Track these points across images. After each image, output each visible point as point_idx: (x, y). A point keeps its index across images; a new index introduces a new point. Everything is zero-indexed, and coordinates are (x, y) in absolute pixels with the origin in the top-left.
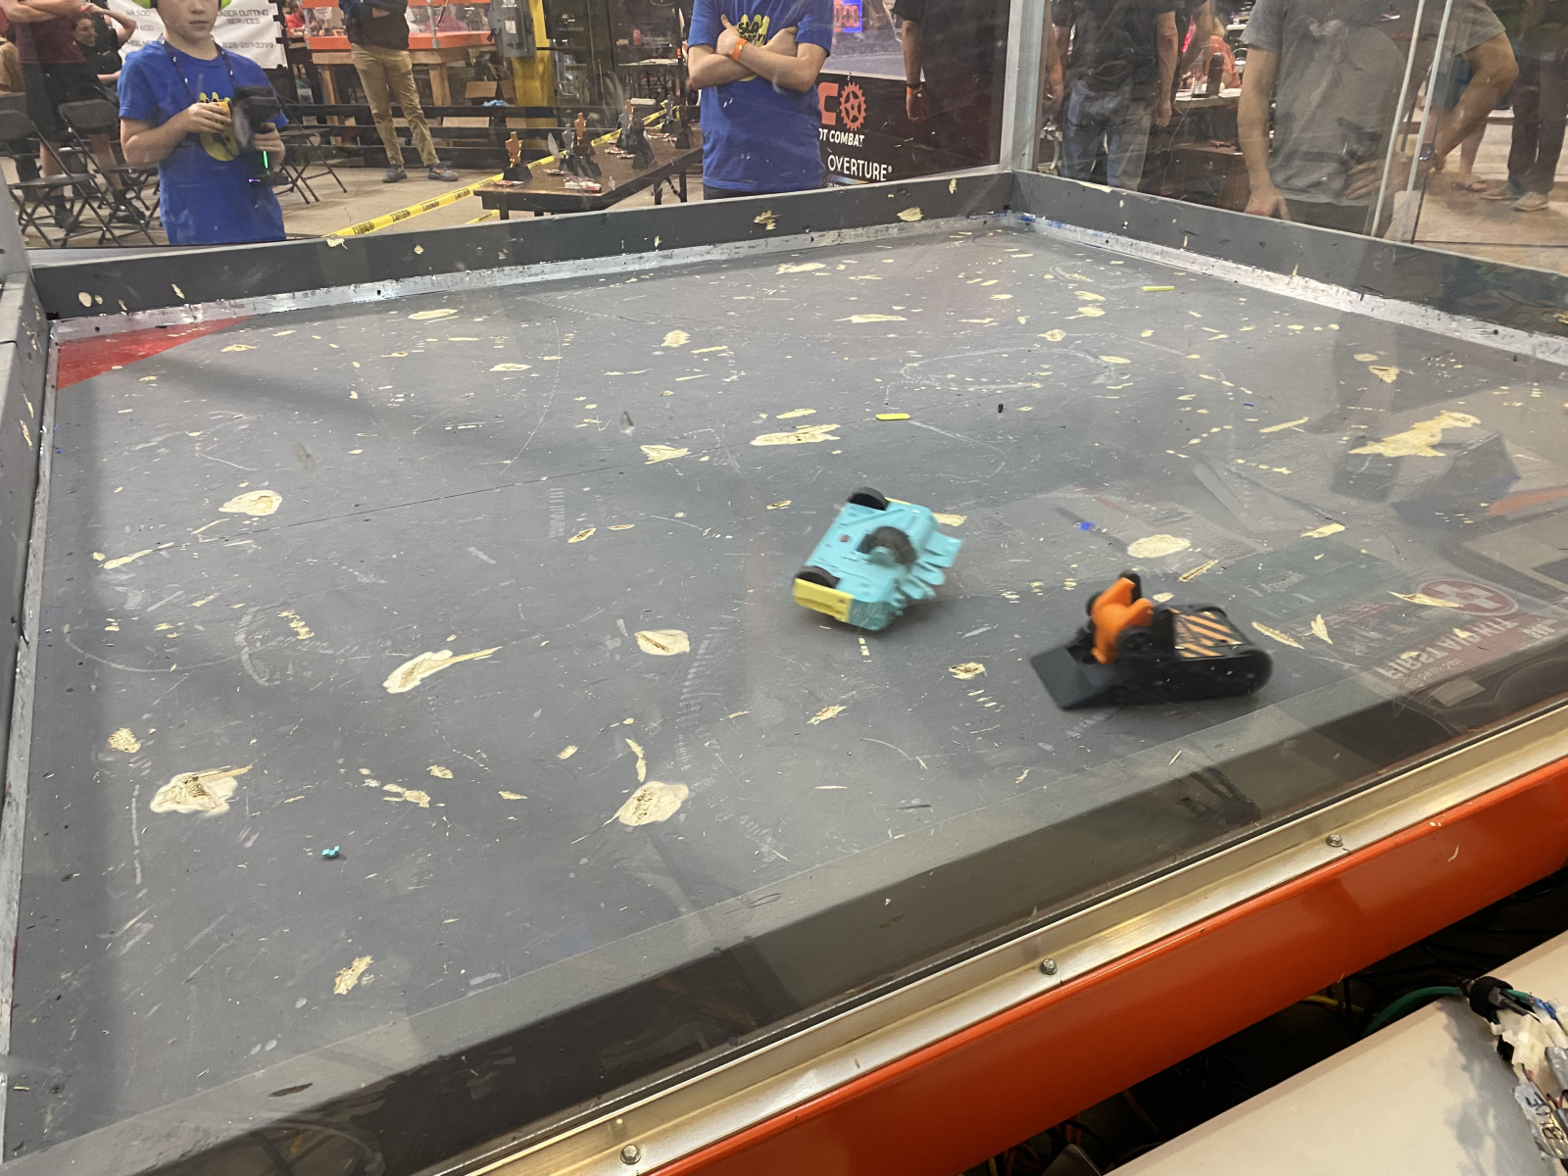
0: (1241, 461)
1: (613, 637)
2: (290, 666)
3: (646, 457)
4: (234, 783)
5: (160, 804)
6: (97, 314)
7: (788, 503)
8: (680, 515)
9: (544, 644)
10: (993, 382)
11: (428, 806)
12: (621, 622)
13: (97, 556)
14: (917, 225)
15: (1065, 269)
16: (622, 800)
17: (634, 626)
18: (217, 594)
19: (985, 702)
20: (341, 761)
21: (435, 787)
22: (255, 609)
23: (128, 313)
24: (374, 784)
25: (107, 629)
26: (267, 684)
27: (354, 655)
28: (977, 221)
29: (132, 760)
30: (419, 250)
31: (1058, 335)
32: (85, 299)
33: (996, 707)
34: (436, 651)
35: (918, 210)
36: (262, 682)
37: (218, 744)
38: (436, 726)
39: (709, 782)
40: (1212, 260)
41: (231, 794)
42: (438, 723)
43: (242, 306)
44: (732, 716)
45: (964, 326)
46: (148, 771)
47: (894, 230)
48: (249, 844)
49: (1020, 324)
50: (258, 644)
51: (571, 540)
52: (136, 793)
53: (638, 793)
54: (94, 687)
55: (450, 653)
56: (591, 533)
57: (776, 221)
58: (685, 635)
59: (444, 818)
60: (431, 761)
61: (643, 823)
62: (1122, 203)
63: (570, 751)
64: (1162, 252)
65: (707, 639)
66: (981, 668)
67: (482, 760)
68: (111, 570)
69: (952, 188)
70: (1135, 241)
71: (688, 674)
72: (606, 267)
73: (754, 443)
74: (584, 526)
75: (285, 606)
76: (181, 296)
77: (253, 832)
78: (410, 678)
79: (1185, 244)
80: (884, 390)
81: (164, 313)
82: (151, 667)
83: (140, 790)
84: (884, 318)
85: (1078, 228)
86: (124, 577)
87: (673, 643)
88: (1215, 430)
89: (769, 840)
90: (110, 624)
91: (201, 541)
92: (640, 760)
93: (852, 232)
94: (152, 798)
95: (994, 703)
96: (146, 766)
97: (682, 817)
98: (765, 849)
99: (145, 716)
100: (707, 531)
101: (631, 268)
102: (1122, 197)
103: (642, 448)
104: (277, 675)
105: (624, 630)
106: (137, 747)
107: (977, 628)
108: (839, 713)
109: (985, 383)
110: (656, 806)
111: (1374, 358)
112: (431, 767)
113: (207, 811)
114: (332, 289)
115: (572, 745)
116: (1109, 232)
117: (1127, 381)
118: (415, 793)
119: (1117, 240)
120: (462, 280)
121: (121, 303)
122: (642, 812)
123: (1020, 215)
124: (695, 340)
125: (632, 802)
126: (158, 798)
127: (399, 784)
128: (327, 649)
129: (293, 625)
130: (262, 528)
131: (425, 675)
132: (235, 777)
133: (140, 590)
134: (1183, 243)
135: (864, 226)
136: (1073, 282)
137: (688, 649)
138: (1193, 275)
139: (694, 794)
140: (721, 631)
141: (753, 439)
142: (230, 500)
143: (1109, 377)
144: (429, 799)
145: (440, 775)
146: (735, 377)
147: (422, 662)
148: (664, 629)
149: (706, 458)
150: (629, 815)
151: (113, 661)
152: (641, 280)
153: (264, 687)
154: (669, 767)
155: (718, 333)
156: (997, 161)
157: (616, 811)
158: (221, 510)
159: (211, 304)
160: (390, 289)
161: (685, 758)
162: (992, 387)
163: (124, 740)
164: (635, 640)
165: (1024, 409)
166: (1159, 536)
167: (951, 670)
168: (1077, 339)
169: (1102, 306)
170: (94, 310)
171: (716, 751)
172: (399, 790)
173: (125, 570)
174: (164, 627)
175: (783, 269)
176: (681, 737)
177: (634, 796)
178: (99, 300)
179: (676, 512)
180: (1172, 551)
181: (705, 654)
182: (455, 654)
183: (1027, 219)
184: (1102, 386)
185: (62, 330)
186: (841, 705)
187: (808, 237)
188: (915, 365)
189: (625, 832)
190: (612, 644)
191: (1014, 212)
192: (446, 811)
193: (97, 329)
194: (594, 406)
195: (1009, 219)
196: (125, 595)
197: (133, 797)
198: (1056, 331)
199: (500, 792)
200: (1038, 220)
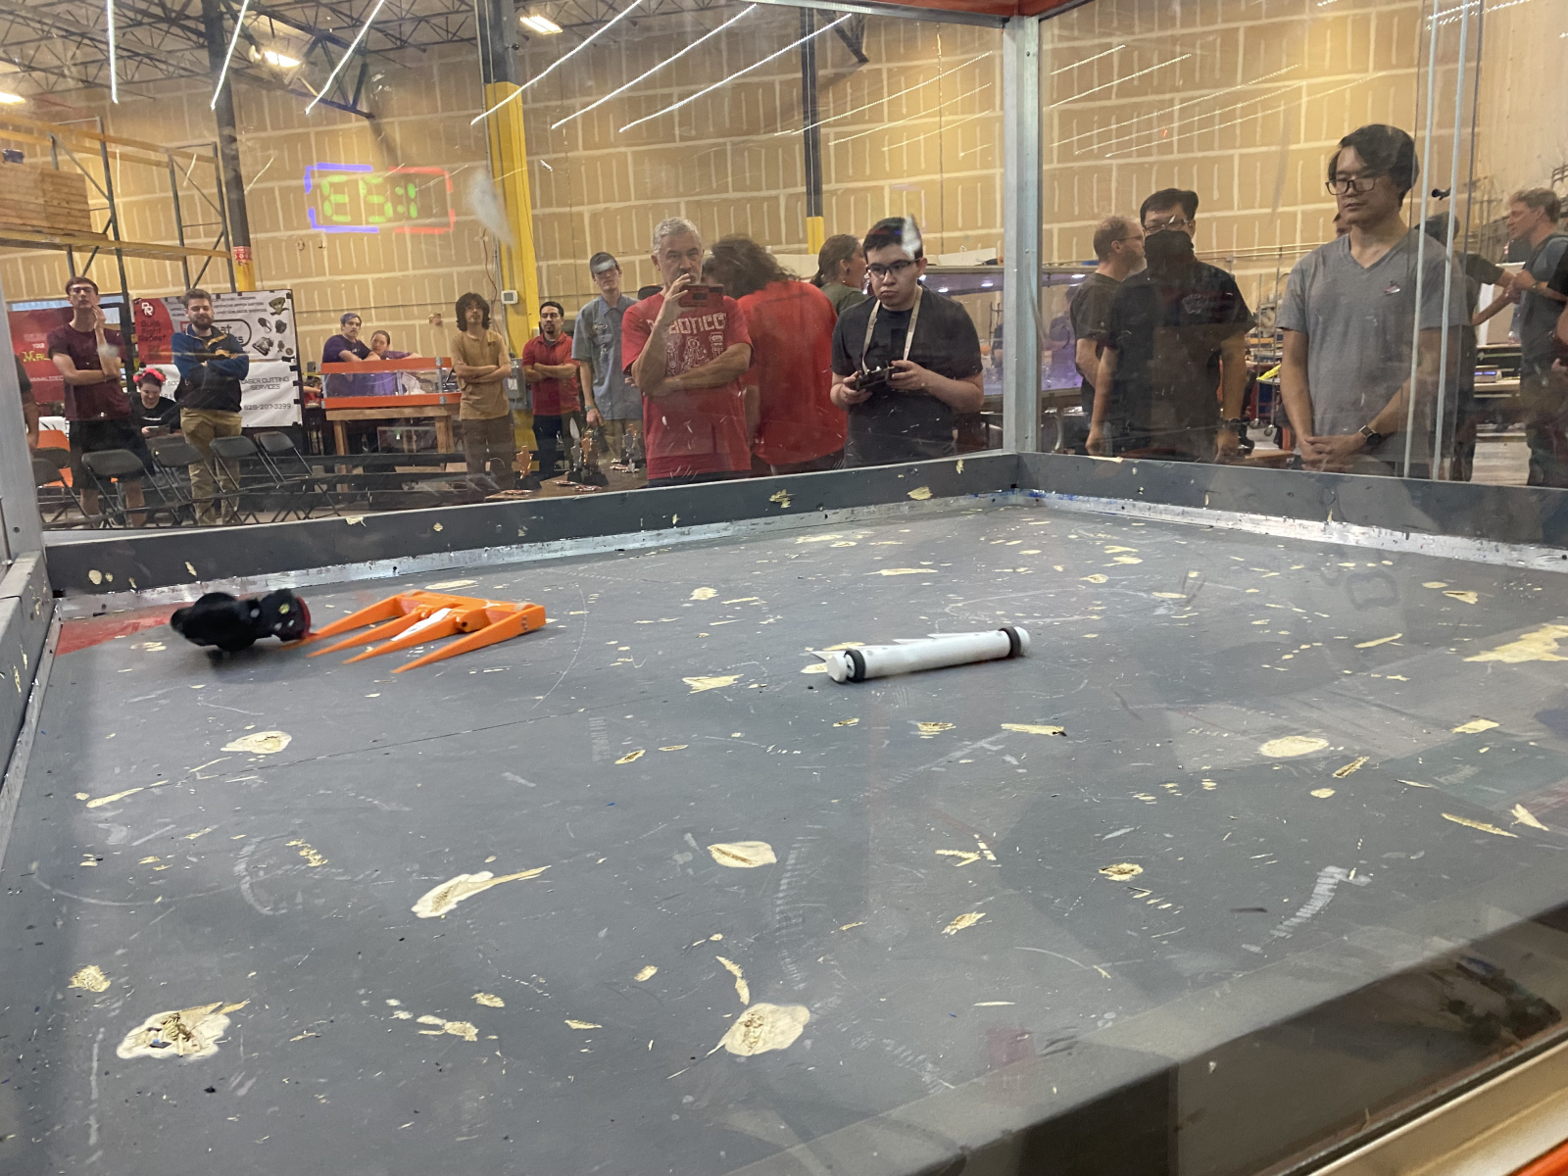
0: (1347, 672)
1: (681, 852)
2: (299, 894)
3: (690, 687)
4: (225, 1021)
5: (130, 1049)
6: (105, 592)
7: (856, 720)
8: (738, 735)
9: (601, 861)
10: (1048, 617)
11: (476, 1039)
12: (688, 836)
13: (81, 796)
14: (926, 503)
15: (1087, 531)
16: (725, 1027)
17: (707, 838)
18: (215, 827)
19: (1157, 904)
20: (362, 992)
21: (484, 1019)
22: (258, 840)
23: (136, 590)
24: (403, 1015)
25: (84, 864)
26: (271, 913)
27: (376, 880)
28: (985, 499)
29: (98, 1000)
30: (438, 528)
31: (1102, 579)
32: (95, 577)
33: (1173, 908)
34: (473, 873)
35: (927, 489)
36: (266, 911)
37: (209, 979)
38: (479, 951)
39: (833, 1001)
40: (1238, 514)
41: (221, 1034)
42: (481, 947)
43: (254, 583)
44: (844, 928)
45: (999, 575)
46: (117, 1012)
47: (905, 508)
48: (242, 1092)
49: (1057, 571)
50: (261, 873)
51: (619, 762)
52: (100, 1036)
53: (745, 1017)
54: (59, 923)
55: (491, 875)
56: (640, 755)
57: (791, 500)
58: (769, 847)
59: (498, 1053)
60: (476, 988)
61: (757, 1053)
62: (1134, 471)
63: (649, 972)
64: (1183, 513)
65: (795, 848)
66: (1138, 869)
67: (540, 986)
68: (97, 808)
69: (960, 468)
70: (1152, 505)
71: (780, 885)
72: (626, 543)
73: (804, 671)
74: (629, 748)
75: (294, 835)
76: (194, 573)
77: (248, 1077)
78: (443, 902)
79: (1207, 503)
80: (933, 624)
81: (173, 591)
82: (130, 900)
83: (104, 1033)
84: (913, 571)
85: (1091, 499)
86: (109, 814)
87: (758, 854)
88: (1303, 647)
89: (930, 1066)
90: (87, 859)
91: (199, 777)
92: (739, 980)
93: (865, 509)
94: (120, 1042)
95: (1169, 905)
96: (115, 1005)
97: (808, 1043)
98: (927, 1078)
99: (120, 952)
100: (771, 748)
101: (649, 544)
102: (1134, 465)
103: (684, 679)
104: (284, 904)
105: (693, 843)
106: (105, 985)
107: (1118, 830)
108: (979, 920)
109: (1036, 617)
110: (770, 1032)
111: (1443, 585)
112: (477, 995)
113: (188, 1055)
114: (347, 566)
115: (649, 965)
116: (1123, 498)
117: (1190, 611)
118: (458, 1025)
119: (1134, 506)
120: (480, 556)
121: (131, 581)
122: (752, 1040)
123: (1028, 492)
124: (724, 593)
125: (737, 1030)
126: (127, 1042)
127: (436, 1015)
128: (343, 875)
129: (303, 853)
130: (268, 765)
131: (463, 897)
132: (227, 1014)
133: (126, 825)
134: (1204, 501)
135: (876, 504)
136: (1100, 539)
137: (774, 860)
138: (1221, 530)
139: (815, 1016)
140: (812, 841)
141: (803, 668)
142: (234, 741)
143: (1170, 609)
144: (476, 1031)
145: (487, 1003)
146: (771, 620)
147: (457, 885)
148: (745, 840)
149: (756, 686)
150: (736, 1042)
151: (88, 896)
152: (659, 553)
153: (267, 916)
154: (777, 986)
155: (747, 587)
156: (1000, 445)
157: (719, 1040)
158: (223, 749)
159: (224, 581)
160: (407, 564)
161: (797, 976)
162: (1048, 620)
163: (91, 978)
164: (709, 853)
165: (1088, 636)
166: (1290, 738)
167: (1101, 872)
168: (1123, 580)
169: (1136, 556)
170: (104, 588)
171: (834, 967)
172: (438, 1021)
173: (109, 807)
174: (150, 860)
175: (800, 540)
176: (785, 953)
177: (740, 1020)
178: (109, 578)
179: (733, 732)
180: (1311, 750)
181: (795, 864)
182: (496, 876)
183: (1036, 495)
184: (1166, 616)
185: (67, 607)
186: (979, 912)
187: (822, 514)
188: (960, 605)
189: (735, 1062)
190: (680, 859)
191: (1022, 489)
192: (500, 1044)
193: (104, 606)
194: (627, 648)
195: (1017, 497)
196: (108, 832)
197: (95, 1042)
198: (1097, 576)
199: (567, 1021)
200: (1048, 495)
